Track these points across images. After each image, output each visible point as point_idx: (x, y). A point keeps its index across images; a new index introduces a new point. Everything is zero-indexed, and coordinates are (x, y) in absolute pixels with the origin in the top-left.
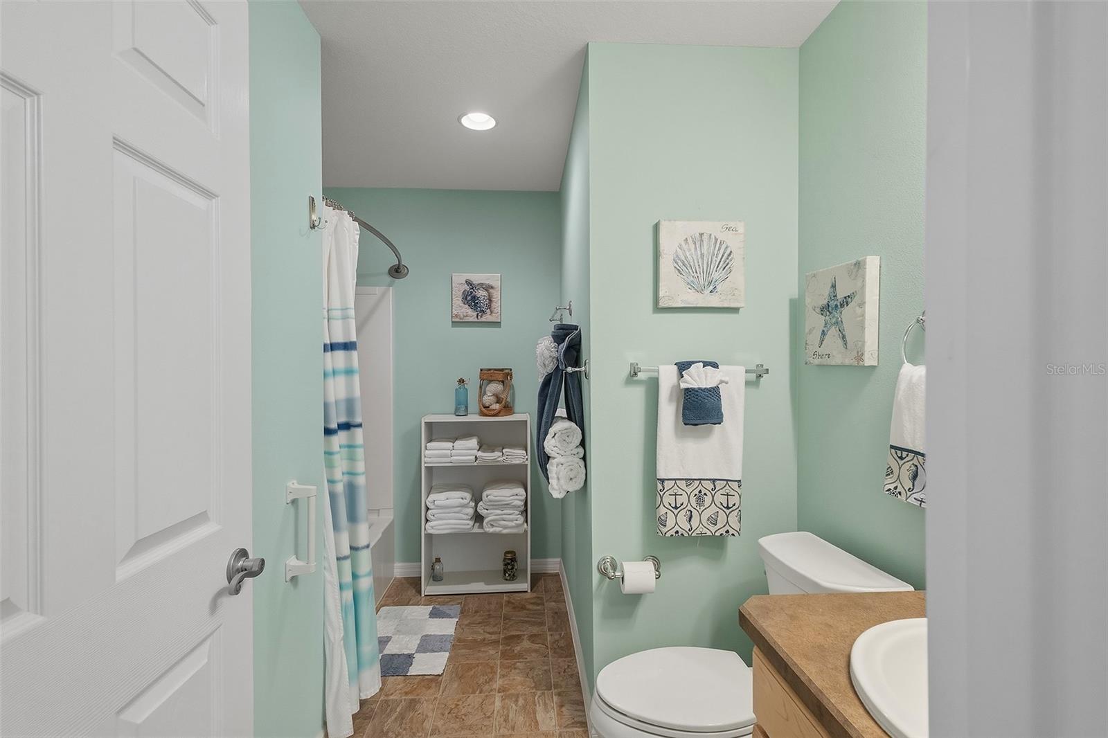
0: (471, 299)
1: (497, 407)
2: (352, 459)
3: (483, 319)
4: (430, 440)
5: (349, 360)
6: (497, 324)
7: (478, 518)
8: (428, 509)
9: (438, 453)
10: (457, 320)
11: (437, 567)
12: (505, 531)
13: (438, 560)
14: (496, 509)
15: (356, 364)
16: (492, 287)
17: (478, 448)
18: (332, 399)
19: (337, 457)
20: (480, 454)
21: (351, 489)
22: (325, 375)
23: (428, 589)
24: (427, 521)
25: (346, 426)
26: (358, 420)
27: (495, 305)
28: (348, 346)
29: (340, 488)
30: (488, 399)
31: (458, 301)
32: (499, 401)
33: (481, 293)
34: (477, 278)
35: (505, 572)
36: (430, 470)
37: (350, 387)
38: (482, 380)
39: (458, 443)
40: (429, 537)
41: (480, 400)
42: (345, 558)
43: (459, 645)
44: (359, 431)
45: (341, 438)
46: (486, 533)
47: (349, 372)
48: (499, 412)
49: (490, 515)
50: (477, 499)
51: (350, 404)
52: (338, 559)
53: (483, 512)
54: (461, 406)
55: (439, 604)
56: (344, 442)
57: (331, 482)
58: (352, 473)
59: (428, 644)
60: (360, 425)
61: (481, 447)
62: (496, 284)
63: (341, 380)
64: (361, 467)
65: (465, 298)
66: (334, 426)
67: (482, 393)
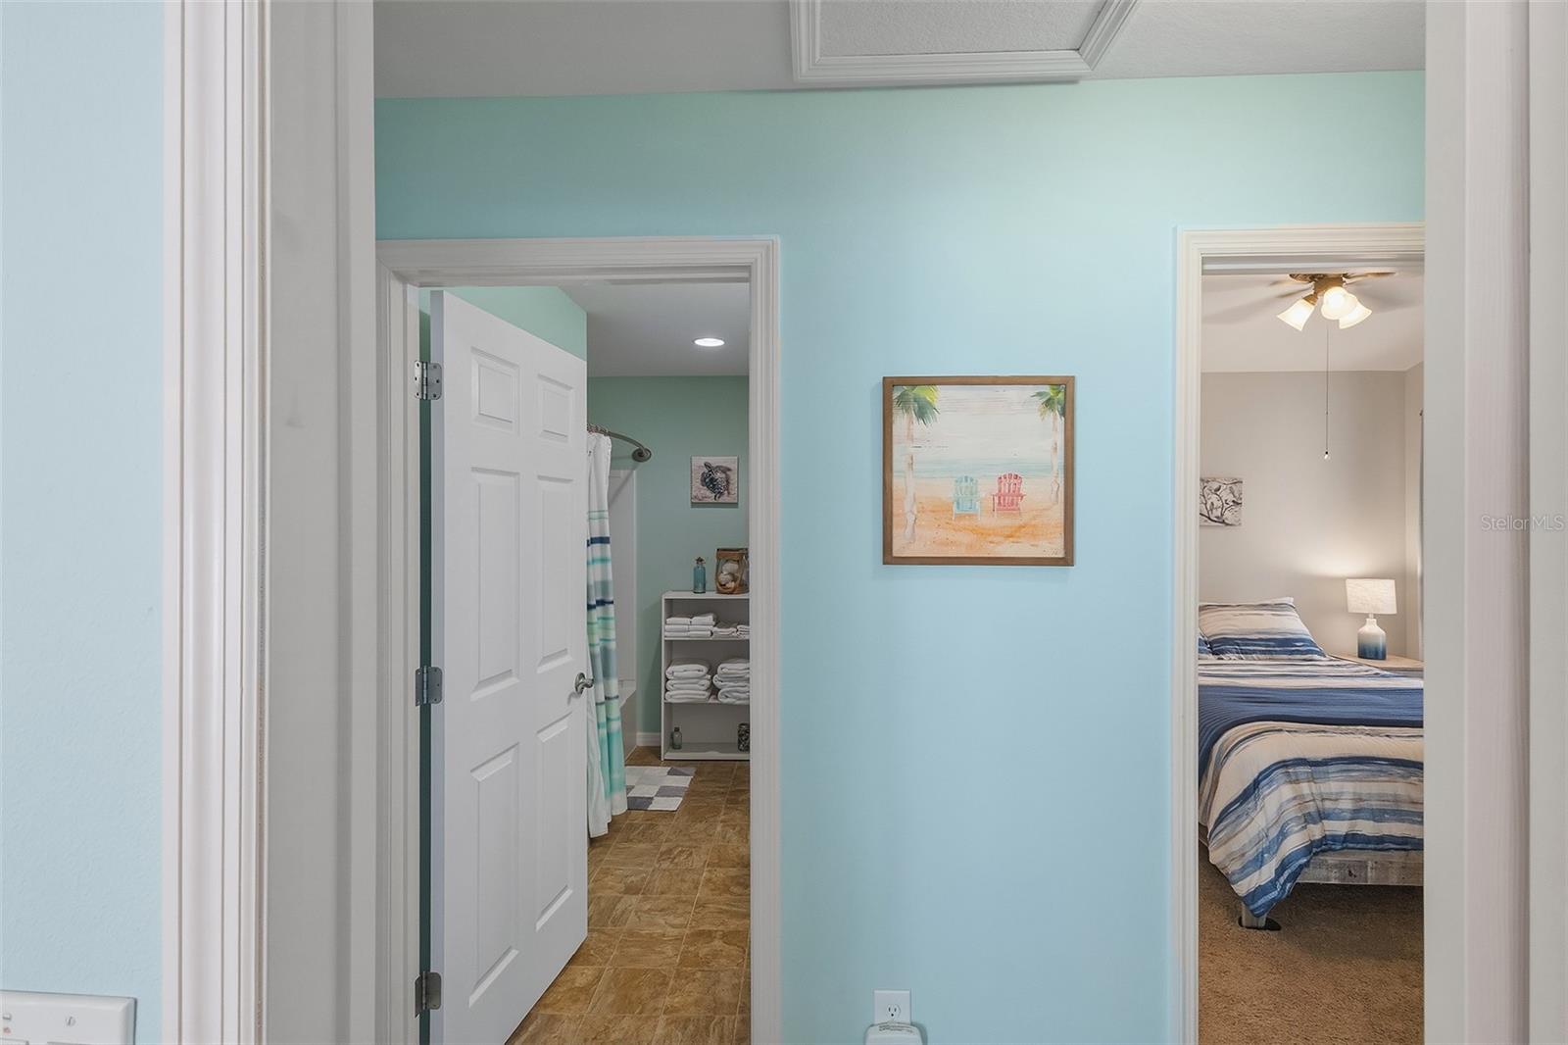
0: (709, 481)
1: (732, 585)
2: (606, 628)
3: (721, 500)
4: (670, 615)
5: (603, 551)
6: (735, 505)
7: (714, 690)
8: (667, 680)
9: (676, 628)
10: (697, 501)
11: (676, 736)
12: (738, 702)
13: (677, 730)
14: (730, 681)
15: (609, 554)
16: (729, 470)
17: (714, 623)
18: (592, 583)
19: (596, 626)
20: (716, 629)
21: (605, 652)
22: (588, 563)
23: (667, 755)
24: (667, 690)
25: (602, 603)
26: (611, 599)
27: (733, 487)
28: (603, 540)
29: (597, 650)
30: (724, 577)
31: (697, 483)
32: (734, 580)
33: (719, 475)
34: (714, 461)
35: (740, 742)
36: (670, 643)
37: (604, 572)
38: (718, 559)
39: (696, 619)
40: (669, 705)
41: (717, 579)
42: (602, 704)
43: (690, 794)
44: (611, 607)
45: (598, 612)
46: (721, 704)
47: (604, 560)
48: (734, 590)
49: (726, 687)
50: (712, 671)
51: (604, 585)
52: (597, 704)
53: (718, 684)
54: (700, 584)
55: (676, 767)
56: (600, 615)
57: (591, 645)
58: (605, 640)
59: (664, 792)
60: (612, 602)
61: (718, 623)
62: (733, 466)
63: (598, 566)
64: (612, 635)
65: (703, 481)
66: (594, 602)
67: (718, 572)
